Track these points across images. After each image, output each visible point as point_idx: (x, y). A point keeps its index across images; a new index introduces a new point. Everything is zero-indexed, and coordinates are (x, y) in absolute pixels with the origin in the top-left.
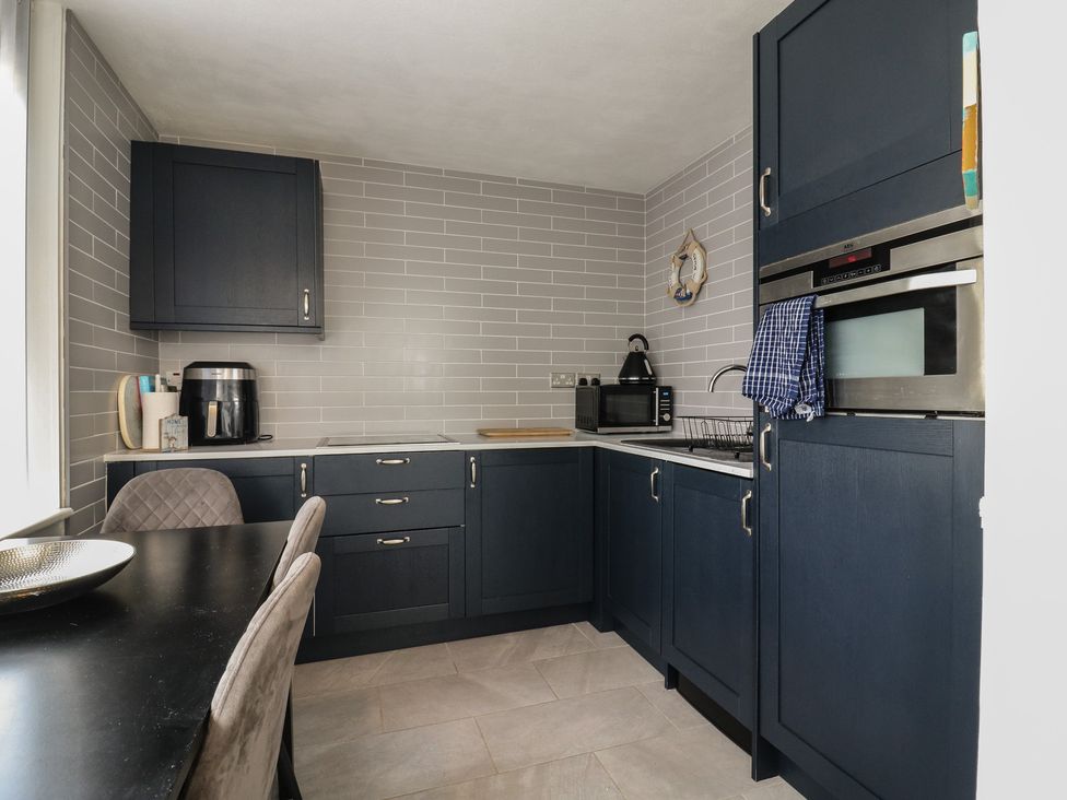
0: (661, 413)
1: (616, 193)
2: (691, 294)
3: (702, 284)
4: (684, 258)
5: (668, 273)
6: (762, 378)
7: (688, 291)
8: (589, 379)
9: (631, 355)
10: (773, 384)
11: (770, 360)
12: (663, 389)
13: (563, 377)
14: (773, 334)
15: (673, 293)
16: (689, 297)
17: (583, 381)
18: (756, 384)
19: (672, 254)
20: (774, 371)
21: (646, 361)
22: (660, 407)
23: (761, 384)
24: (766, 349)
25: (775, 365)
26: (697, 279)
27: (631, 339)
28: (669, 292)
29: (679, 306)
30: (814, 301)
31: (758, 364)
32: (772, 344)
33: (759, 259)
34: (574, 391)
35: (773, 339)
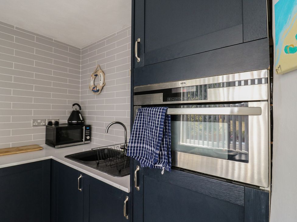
0: (86, 136)
1: (69, 45)
2: (99, 90)
3: (103, 87)
4: (96, 75)
5: (90, 81)
6: (137, 147)
7: (98, 89)
8: (53, 121)
9: (73, 112)
10: (142, 150)
11: (141, 137)
12: (86, 126)
13: (39, 121)
14: (143, 123)
15: (92, 88)
16: (98, 91)
17: (50, 123)
18: (134, 150)
19: (91, 73)
20: (143, 143)
21: (80, 115)
22: (85, 134)
23: (137, 150)
24: (139, 131)
25: (144, 140)
26: (101, 85)
27: (74, 105)
28: (90, 88)
29: (94, 94)
30: (167, 111)
31: (135, 139)
32: (142, 129)
33: (134, 82)
34: (45, 127)
35: (143, 126)
